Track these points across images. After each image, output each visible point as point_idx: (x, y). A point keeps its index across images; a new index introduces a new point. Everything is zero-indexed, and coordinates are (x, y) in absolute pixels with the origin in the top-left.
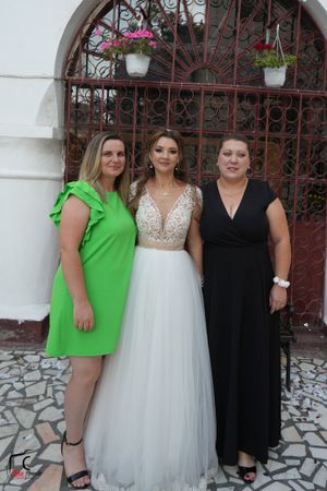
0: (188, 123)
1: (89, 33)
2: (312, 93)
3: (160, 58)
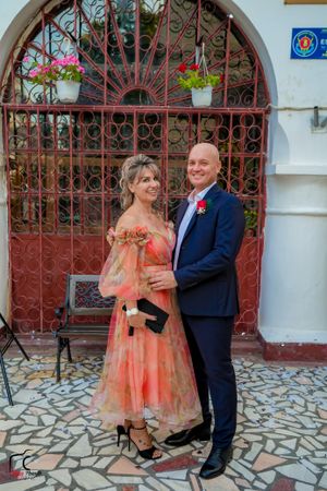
0: (123, 146)
1: (21, 57)
2: (242, 110)
3: (92, 81)
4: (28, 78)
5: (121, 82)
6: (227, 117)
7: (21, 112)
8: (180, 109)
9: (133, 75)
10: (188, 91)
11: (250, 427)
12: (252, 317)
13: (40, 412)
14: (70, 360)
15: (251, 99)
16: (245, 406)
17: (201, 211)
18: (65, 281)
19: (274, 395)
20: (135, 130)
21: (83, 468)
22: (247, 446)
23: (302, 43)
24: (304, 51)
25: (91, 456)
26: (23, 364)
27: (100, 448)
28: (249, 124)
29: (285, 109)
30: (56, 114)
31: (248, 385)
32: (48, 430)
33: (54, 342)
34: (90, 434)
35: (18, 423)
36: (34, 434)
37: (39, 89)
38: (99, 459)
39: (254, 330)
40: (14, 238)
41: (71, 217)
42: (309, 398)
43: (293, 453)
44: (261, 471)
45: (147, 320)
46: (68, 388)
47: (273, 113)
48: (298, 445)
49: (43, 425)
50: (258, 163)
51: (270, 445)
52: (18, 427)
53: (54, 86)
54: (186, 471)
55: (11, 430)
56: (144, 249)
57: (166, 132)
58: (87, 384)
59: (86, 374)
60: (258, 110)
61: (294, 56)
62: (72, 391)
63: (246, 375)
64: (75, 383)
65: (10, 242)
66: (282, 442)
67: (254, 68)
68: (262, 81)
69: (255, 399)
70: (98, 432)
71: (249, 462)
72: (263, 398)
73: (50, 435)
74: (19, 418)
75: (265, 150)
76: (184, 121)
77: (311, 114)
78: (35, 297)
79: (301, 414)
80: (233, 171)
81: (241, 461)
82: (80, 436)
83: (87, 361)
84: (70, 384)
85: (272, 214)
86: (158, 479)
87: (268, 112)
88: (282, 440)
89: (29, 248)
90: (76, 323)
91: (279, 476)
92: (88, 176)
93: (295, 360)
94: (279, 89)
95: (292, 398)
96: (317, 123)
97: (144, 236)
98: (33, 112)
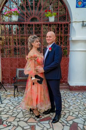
0: (30, 33)
2: (63, 23)
3: (22, 15)
4: (4, 15)
5: (30, 15)
6: (59, 24)
7: (3, 24)
8: (46, 22)
9: (33, 13)
10: (48, 17)
11: (66, 109)
12: (66, 79)
13: (9, 106)
14: (18, 91)
15: (65, 19)
16: (64, 103)
17: (50, 50)
18: (16, 70)
19: (72, 100)
20: (34, 29)
21: (21, 121)
22: (65, 114)
23: (79, 3)
24: (80, 6)
25: (23, 117)
26: (5, 93)
27: (25, 115)
28: (65, 26)
29: (75, 22)
30: (12, 25)
31: (65, 97)
32: (12, 111)
33: (13, 87)
34: (23, 111)
35: (3, 109)
36: (8, 112)
37: (7, 18)
38: (25, 118)
39: (67, 82)
40: (2, 59)
41: (17, 53)
42: (82, 101)
43: (77, 116)
44: (69, 121)
45: (38, 81)
46: (17, 99)
47: (71, 23)
48: (79, 113)
49: (10, 109)
50: (67, 37)
51: (71, 114)
52: (4, 110)
53: (11, 17)
54: (48, 121)
55: (2, 111)
56: (36, 61)
57: (42, 29)
58: (22, 98)
59: (22, 95)
60: (67, 22)
61: (77, 7)
62: (18, 100)
63: (65, 95)
64: (19, 98)
65: (1, 60)
66: (74, 113)
67: (66, 11)
68: (68, 14)
69: (67, 101)
70: (25, 111)
71: (65, 118)
72: (69, 101)
73: (12, 112)
74: (4, 107)
75: (69, 33)
76: (47, 26)
77: (82, 23)
78: (8, 75)
79: (80, 105)
80: (61, 40)
81: (63, 118)
82: (20, 112)
83: (22, 92)
84: (18, 98)
85: (71, 51)
86: (41, 123)
87: (70, 23)
88: (74, 112)
89: (6, 62)
90: (19, 82)
91: (74, 122)
92: (21, 42)
93: (78, 90)
94: (73, 16)
95: (77, 101)
96: (83, 25)
97: (36, 57)
98: (6, 24)
